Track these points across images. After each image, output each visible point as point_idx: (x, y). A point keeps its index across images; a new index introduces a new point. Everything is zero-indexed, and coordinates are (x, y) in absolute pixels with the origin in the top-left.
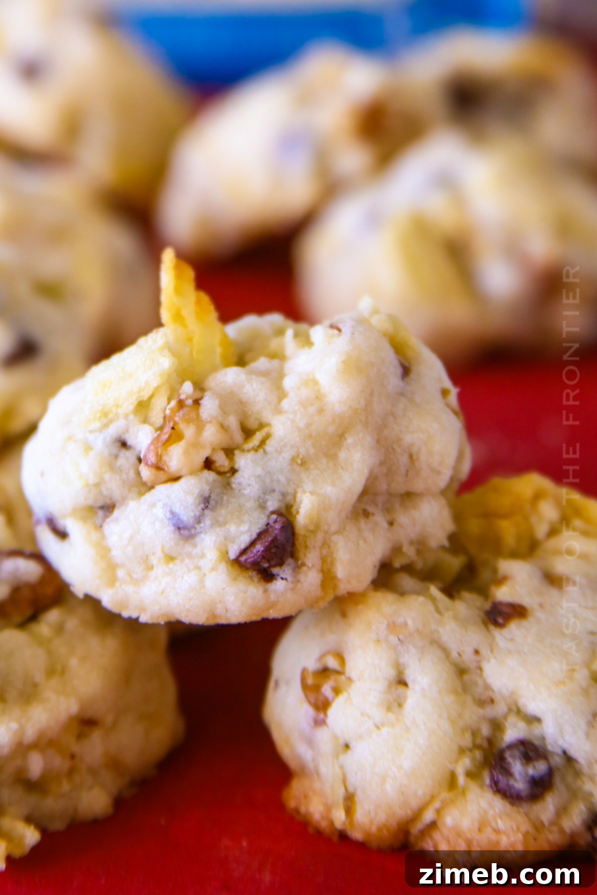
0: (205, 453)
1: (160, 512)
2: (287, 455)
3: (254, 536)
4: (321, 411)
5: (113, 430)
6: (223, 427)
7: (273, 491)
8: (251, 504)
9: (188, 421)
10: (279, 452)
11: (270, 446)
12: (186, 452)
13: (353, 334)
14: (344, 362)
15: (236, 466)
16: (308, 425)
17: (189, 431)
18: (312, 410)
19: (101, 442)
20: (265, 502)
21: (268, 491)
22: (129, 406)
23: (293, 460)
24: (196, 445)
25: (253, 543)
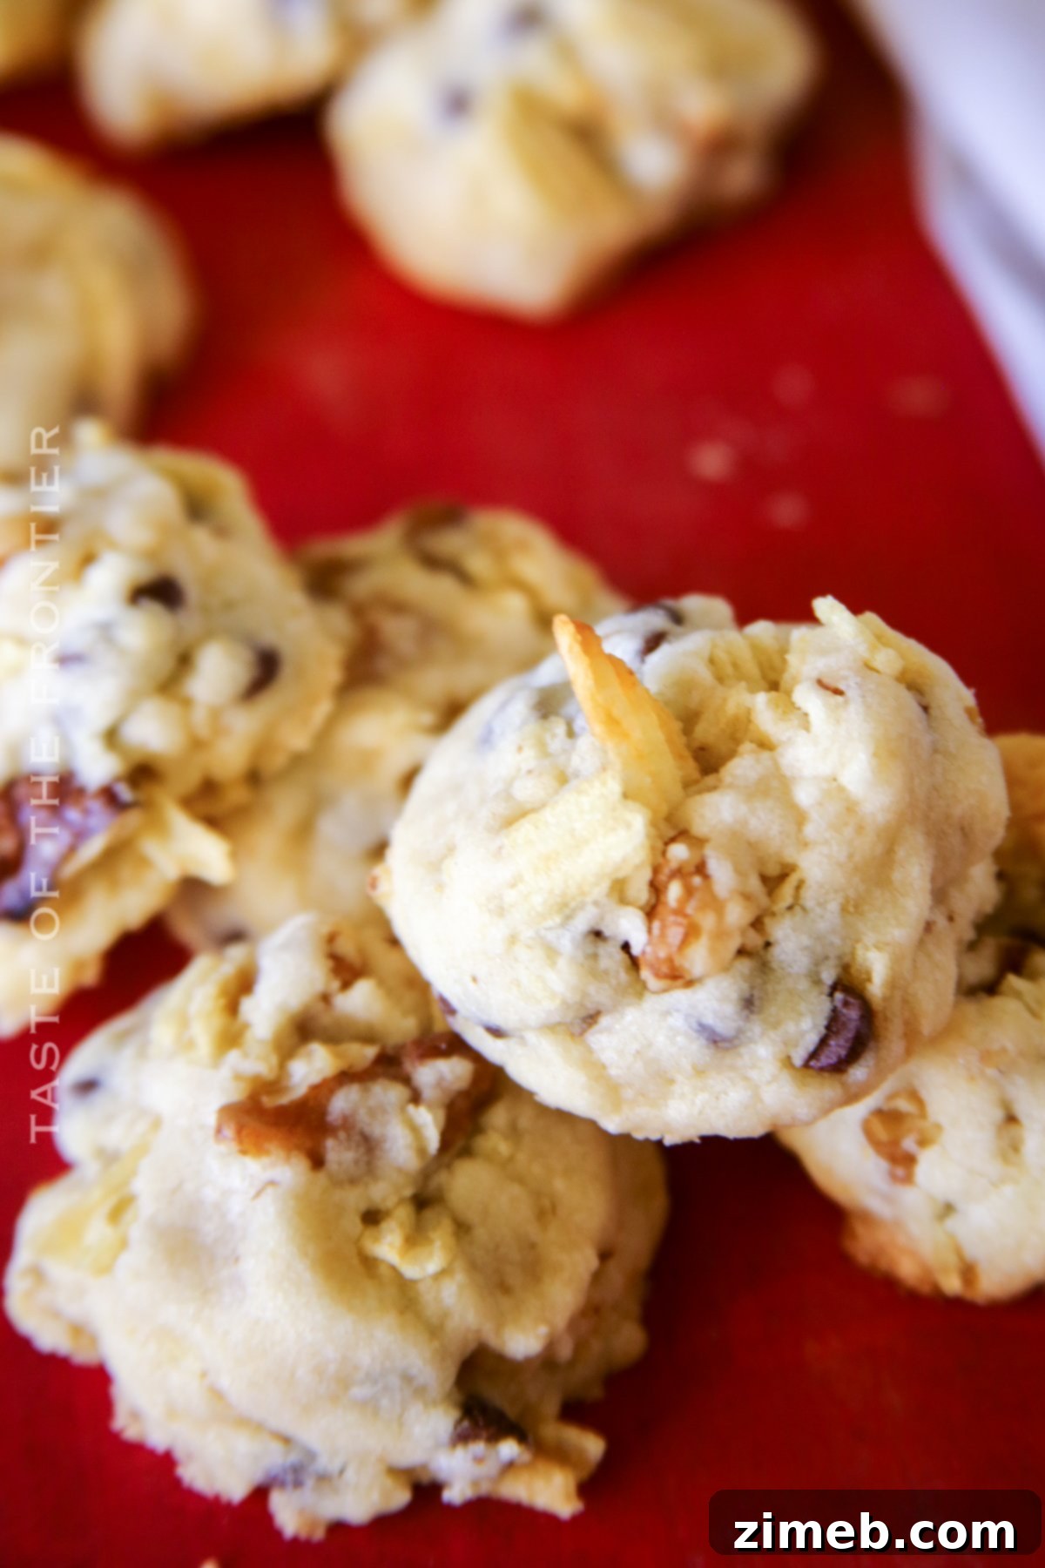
0: (735, 943)
1: (677, 1021)
2: (834, 906)
3: (823, 1031)
4: (860, 829)
5: (582, 923)
6: (747, 897)
7: (826, 958)
8: (803, 985)
9: (702, 907)
10: (821, 905)
11: (809, 897)
12: (713, 951)
13: (863, 697)
14: (875, 755)
15: (772, 940)
16: (851, 856)
17: (707, 921)
18: (849, 831)
19: (568, 941)
20: (817, 974)
21: (818, 962)
22: (600, 891)
23: (844, 909)
24: (720, 935)
25: (823, 1042)
